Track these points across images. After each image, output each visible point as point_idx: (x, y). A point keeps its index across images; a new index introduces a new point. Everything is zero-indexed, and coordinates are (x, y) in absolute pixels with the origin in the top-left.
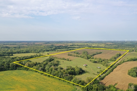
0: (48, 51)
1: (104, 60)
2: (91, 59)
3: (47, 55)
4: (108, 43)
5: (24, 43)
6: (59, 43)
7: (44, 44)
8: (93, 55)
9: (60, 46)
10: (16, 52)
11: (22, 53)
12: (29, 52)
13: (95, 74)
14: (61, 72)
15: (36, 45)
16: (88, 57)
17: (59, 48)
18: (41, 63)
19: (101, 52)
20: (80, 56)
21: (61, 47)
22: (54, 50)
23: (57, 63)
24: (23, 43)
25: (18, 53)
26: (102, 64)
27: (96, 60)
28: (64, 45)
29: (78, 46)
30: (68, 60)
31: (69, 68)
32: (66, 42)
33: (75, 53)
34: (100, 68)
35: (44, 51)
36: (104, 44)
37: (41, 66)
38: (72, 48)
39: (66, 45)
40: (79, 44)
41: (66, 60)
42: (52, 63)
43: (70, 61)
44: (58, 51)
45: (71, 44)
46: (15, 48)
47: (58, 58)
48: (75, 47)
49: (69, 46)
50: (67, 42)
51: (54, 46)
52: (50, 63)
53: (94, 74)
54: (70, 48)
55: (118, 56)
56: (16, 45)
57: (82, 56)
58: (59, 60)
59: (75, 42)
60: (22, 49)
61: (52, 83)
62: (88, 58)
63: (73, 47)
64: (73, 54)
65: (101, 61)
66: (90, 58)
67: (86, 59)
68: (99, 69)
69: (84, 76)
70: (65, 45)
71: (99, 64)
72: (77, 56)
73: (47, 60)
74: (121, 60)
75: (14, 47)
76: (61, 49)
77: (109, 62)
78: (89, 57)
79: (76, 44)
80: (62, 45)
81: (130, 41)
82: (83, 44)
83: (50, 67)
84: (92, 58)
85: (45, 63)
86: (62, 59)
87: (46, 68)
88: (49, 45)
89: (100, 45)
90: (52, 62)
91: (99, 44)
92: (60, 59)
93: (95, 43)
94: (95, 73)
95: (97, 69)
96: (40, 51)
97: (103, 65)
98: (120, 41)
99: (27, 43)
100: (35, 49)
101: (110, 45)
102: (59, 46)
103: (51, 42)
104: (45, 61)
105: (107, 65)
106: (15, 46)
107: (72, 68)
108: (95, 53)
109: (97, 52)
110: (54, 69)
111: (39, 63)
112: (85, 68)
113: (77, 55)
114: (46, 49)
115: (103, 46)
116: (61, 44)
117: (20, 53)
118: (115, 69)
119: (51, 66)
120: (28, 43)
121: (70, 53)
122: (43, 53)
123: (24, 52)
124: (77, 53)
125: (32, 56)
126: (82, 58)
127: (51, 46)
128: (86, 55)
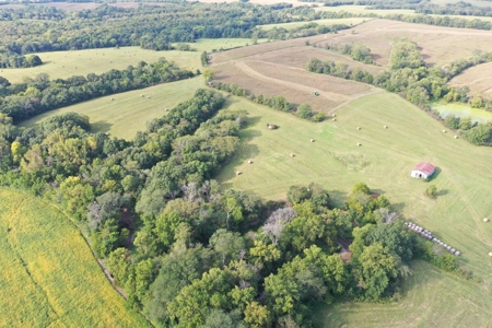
0: (217, 35)
2: (452, 101)
3: (196, 70)
8: (457, 73)
9: (280, 7)
10: (68, 44)
11: (98, 46)
12: (129, 44)
16: (428, 88)
17: (272, 21)
21: (280, 13)
22: (247, 28)
25: (79, 47)
29: (363, 10)
33: (348, 51)
35: (197, 36)
38: (334, 16)
42: (196, 146)
44: (261, 35)
48: (350, 15)
49: (320, 7)
51: (250, 6)
54: (326, 16)
57: (394, 81)
60: (106, 23)
62: (431, 98)
66: (444, 93)
67: (417, 102)
72: (361, 77)
73: (175, 118)
76: (279, 21)
78: (437, 92)
85: (151, 143)
102: (273, 7)
104: (161, 123)
117: (87, 47)
122: (187, 49)
123: (105, 41)
124: (364, 56)
125: (117, 75)
126: (393, 91)
127: (239, 8)
128: (420, 77)
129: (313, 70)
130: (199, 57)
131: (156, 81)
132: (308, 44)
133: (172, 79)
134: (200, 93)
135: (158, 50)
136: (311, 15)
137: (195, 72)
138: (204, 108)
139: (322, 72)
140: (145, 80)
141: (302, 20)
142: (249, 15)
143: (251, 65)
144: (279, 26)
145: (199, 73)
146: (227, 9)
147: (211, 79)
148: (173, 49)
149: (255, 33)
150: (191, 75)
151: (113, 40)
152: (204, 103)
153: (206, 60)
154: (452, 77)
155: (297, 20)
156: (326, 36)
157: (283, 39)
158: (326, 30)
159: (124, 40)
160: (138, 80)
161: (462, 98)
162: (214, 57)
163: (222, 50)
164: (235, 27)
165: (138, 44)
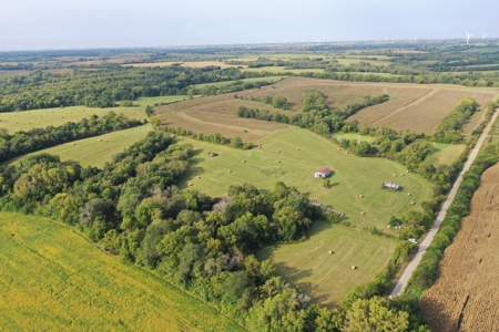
0: (155, 93)
1: (408, 142)
2: (347, 131)
3: (143, 120)
4: (398, 51)
5: (68, 58)
6: (206, 56)
7: (144, 61)
8: (353, 113)
9: (209, 69)
10: (12, 106)
12: (72, 104)
13: (381, 234)
14: (195, 232)
15: (111, 67)
16: (330, 123)
17: (203, 80)
18: (101, 166)
19: (386, 93)
20: (296, 121)
21: (210, 74)
22: (182, 87)
23: (182, 165)
24: (62, 58)
25: (24, 108)
26: (402, 160)
27: (369, 140)
28: (223, 66)
29: (281, 70)
30: (240, 145)
31: (243, 199)
32: (236, 49)
33: (269, 101)
34: (400, 189)
35: (137, 95)
36: (385, 57)
37: (97, 191)
38: (257, 75)
39: (232, 63)
40: (287, 56)
41: (227, 142)
42: (156, 168)
43: (250, 148)
44: (196, 92)
45: (254, 59)
46: (21, 81)
47: (190, 134)
48: (271, 75)
49: (246, 69)
50: (239, 51)
51: (182, 69)
52: (148, 164)
53: (376, 232)
54: (250, 75)
55: (468, 112)
56: (27, 68)
57: (304, 120)
58: (197, 145)
59: (268, 49)
60: (45, 88)
61: (137, 315)
62: (332, 130)
63: (260, 70)
64: (262, 107)
65: (399, 149)
66: (341, 126)
67: (322, 133)
68: (395, 195)
69: (324, 249)
70: (227, 63)
71: (386, 161)
72: (280, 119)
73: (134, 151)
74: (484, 135)
75: (16, 81)
76: (210, 81)
77: (436, 150)
78: (336, 125)
79: (274, 58)
80: (216, 64)
81: (482, 41)
82: (302, 56)
83: (140, 199)
84: (352, 130)
85: (120, 168)
86: (209, 140)
87: (122, 203)
88: (162, 65)
89: (371, 62)
90: (158, 160)
91: (363, 54)
92: (201, 139)
93: (348, 52)
94: (379, 228)
95: (386, 193)
96: (119, 98)
97: (412, 170)
98: (444, 43)
99: (77, 58)
100: (98, 87)
101: (413, 58)
102: (203, 70)
103: (175, 51)
104: (123, 156)
105: (434, 170)
106: (21, 74)
107: (256, 198)
108: (362, 101)
109: (368, 97)
110: (158, 212)
111: (94, 172)
112: (326, 192)
113: (282, 112)
114: (148, 84)
115: (386, 65)
116: (214, 59)
117: (31, 108)
118: (476, 193)
119: (150, 185)
120: (82, 60)
121: (250, 105)
122: (131, 106)
123: (50, 102)
124: (281, 104)
125: (73, 126)
126: (304, 127)
127: (172, 71)
128: (323, 115)
129: (241, 115)
130: (144, 110)
131: (110, 130)
132: (236, 97)
133: (124, 127)
134: (151, 134)
135: (103, 107)
136: (238, 75)
137: (142, 121)
138: (157, 144)
139: (249, 117)
140: (100, 129)
141: (230, 79)
142: (182, 76)
143: (190, 114)
144: (210, 85)
145: (146, 122)
146: (161, 72)
147: (158, 125)
148: (117, 106)
149: (190, 91)
150: (139, 124)
151: (56, 101)
152: (156, 141)
153: (150, 111)
154: (349, 116)
155: (225, 80)
156: (251, 91)
157: (215, 94)
158: (250, 87)
159: (68, 101)
160: (94, 129)
161: (354, 129)
162: (157, 109)
163: (163, 104)
164: (171, 86)
165: (82, 104)
